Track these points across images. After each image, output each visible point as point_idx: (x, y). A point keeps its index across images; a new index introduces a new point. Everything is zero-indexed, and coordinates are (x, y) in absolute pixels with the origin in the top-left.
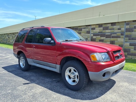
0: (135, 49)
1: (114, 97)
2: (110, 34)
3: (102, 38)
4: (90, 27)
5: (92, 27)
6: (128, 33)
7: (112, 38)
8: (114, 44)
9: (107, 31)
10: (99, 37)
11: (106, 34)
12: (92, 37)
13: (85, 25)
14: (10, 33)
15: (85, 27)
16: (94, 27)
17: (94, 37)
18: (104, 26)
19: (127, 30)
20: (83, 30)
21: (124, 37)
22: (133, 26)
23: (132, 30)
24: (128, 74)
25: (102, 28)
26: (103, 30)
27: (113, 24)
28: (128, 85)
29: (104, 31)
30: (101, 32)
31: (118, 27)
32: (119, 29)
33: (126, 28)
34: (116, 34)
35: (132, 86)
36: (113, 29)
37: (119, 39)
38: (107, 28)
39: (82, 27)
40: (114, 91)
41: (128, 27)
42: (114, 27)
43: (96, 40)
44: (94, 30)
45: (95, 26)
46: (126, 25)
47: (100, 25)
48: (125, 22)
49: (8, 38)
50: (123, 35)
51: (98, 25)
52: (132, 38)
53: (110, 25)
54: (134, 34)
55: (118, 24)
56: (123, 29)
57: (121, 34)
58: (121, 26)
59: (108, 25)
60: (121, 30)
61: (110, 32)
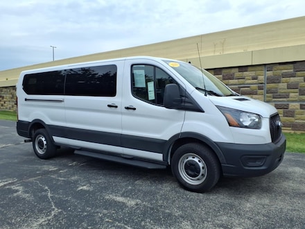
0: (286, 114)
2: (237, 86)
6: (272, 86)
9: (231, 81)
14: (6, 87)
18: (225, 72)
19: (269, 80)
21: (264, 93)
22: (279, 73)
23: (278, 79)
25: (221, 76)
26: (224, 79)
27: (242, 68)
28: (301, 170)
29: (225, 82)
31: (253, 74)
32: (254, 78)
33: (267, 76)
34: (249, 87)
36: (243, 78)
38: (231, 77)
40: (287, 178)
41: (270, 73)
46: (267, 71)
47: (217, 71)
48: (265, 65)
50: (262, 89)
51: (213, 71)
52: (280, 95)
53: (237, 69)
54: (282, 86)
55: (250, 69)
56: (261, 78)
57: (259, 87)
58: (258, 72)
59: (233, 71)
60: (259, 79)
61: (237, 83)
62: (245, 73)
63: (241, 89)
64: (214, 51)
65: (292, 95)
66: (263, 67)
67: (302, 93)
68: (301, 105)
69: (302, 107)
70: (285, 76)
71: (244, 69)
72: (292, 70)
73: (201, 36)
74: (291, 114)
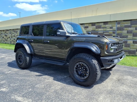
0: (126, 46)
1: (125, 88)
2: (102, 32)
4: (83, 25)
5: (85, 25)
6: (119, 32)
9: (100, 29)
11: (99, 32)
16: (87, 25)
18: (97, 25)
19: (119, 29)
22: (123, 25)
23: (123, 29)
24: (127, 69)
25: (95, 27)
26: (96, 28)
27: (105, 23)
28: (131, 78)
29: (97, 30)
30: (94, 31)
31: (110, 26)
32: (111, 28)
33: (117, 27)
34: (108, 32)
35: (135, 78)
36: (106, 28)
38: (100, 27)
40: (123, 83)
41: (119, 26)
42: (107, 26)
44: (87, 29)
46: (118, 24)
47: (93, 24)
48: (117, 21)
50: (115, 33)
51: (91, 24)
52: (123, 36)
53: (103, 24)
54: (124, 32)
55: (110, 23)
57: (113, 32)
58: (113, 25)
59: (101, 24)
60: (113, 28)
61: (103, 30)
63: (105, 33)
64: (92, 14)
65: (129, 36)
67: (134, 36)
68: (133, 41)
69: (134, 42)
70: (126, 27)
72: (130, 24)
74: (128, 46)
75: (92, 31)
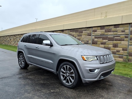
2: (113, 36)
3: (104, 41)
4: (91, 29)
5: (94, 29)
7: (115, 41)
8: (117, 47)
9: (109, 33)
10: (101, 40)
11: (109, 36)
12: (93, 40)
13: (85, 27)
15: (86, 29)
17: (96, 40)
18: (106, 28)
20: (83, 32)
21: (128, 40)
25: (104, 30)
27: (116, 26)
30: (104, 35)
31: (122, 29)
32: (123, 31)
33: (130, 30)
34: (119, 37)
36: (117, 31)
37: (122, 41)
38: (109, 31)
39: (83, 29)
43: (98, 43)
44: (95, 32)
45: (96, 28)
46: (131, 27)
47: (102, 27)
48: (130, 24)
49: (10, 40)
50: (128, 38)
51: (100, 28)
53: (113, 27)
55: (121, 26)
56: (127, 31)
57: (125, 36)
58: (125, 28)
59: (111, 27)
60: (125, 32)
61: (113, 34)
62: (117, 28)
63: (115, 37)
64: (101, 17)
66: (129, 25)
71: (117, 26)
73: (95, 9)
75: (101, 35)
